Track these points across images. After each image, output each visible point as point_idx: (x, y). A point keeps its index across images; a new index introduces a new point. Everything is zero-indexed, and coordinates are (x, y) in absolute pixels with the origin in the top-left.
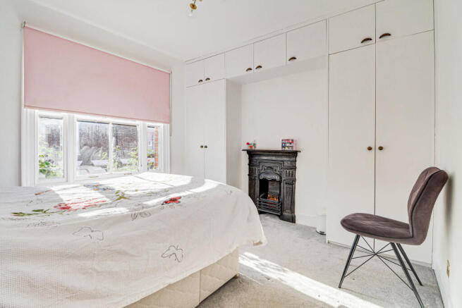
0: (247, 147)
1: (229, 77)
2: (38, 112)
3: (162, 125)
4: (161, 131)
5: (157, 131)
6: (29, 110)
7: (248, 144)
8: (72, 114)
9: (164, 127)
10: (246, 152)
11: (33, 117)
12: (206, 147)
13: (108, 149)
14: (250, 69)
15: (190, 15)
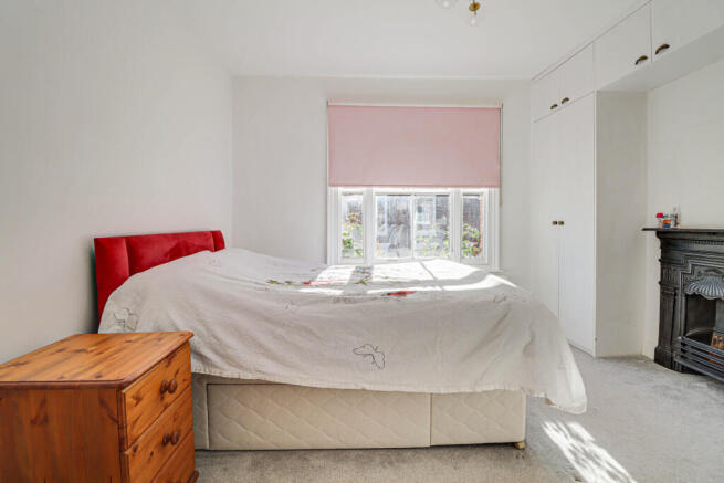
0: (656, 223)
1: (601, 85)
2: (341, 189)
3: (485, 190)
4: (484, 200)
5: (478, 201)
6: (333, 188)
7: (660, 215)
8: (369, 188)
9: (490, 194)
10: (654, 233)
11: (336, 194)
12: (562, 223)
13: (409, 227)
14: (644, 58)
15: (473, 22)
